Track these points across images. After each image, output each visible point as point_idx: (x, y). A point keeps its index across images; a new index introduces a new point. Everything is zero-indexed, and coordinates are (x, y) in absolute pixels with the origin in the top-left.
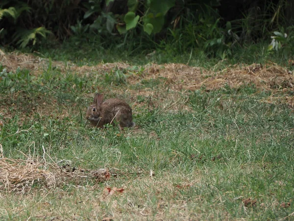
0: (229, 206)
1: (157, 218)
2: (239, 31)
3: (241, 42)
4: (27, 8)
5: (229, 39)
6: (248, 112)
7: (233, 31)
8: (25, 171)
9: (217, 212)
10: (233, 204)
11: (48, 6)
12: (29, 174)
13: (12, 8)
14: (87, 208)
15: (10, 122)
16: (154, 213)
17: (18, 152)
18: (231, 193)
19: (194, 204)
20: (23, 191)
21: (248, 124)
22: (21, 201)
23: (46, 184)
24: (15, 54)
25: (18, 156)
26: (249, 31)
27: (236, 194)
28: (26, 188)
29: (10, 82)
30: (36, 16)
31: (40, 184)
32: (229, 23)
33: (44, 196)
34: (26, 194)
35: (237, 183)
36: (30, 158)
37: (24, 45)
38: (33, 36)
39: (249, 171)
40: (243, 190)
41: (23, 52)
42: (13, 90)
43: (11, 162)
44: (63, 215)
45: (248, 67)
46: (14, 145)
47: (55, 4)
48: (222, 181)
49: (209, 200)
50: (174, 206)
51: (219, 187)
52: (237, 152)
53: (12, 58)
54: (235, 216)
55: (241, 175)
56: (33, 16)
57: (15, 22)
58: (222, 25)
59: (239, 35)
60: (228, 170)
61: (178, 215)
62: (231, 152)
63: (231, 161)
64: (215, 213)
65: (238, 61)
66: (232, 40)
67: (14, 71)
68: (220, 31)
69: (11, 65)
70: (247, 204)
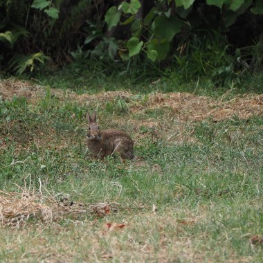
0: (236, 243)
1: (159, 256)
2: (249, 59)
3: (251, 70)
4: (25, 32)
5: (238, 67)
6: (257, 144)
7: (242, 58)
8: (20, 205)
9: (223, 250)
10: (240, 241)
11: (47, 30)
12: (25, 208)
13: (8, 32)
14: (86, 245)
15: (5, 153)
16: (156, 250)
17: (13, 185)
18: (238, 230)
19: (198, 242)
20: (18, 226)
21: (257, 157)
22: (16, 236)
23: (42, 218)
24: (12, 81)
25: (12, 189)
26: (259, 59)
27: (244, 231)
28: (22, 223)
29: (5, 111)
30: (34, 41)
31: (35, 218)
32: (238, 50)
33: (39, 231)
34: (21, 229)
35: (245, 219)
36: (25, 191)
37: (21, 71)
38: (30, 62)
39: (257, 206)
40: (251, 227)
41: (20, 79)
42: (8, 118)
43: (6, 196)
44: (60, 251)
45: (258, 97)
46: (9, 177)
47: (54, 28)
48: (228, 217)
49: (214, 238)
50: (178, 243)
51: (225, 223)
52: (245, 187)
53: (8, 85)
54: (241, 254)
55: (249, 211)
56: (31, 41)
57: (12, 47)
58: (231, 52)
59: (249, 62)
60: (235, 205)
61: (182, 252)
62: (239, 186)
63: (238, 195)
64: (221, 251)
65: (248, 90)
66: (241, 68)
67: (10, 99)
68: (229, 59)
69: (6, 92)
70: (254, 242)
